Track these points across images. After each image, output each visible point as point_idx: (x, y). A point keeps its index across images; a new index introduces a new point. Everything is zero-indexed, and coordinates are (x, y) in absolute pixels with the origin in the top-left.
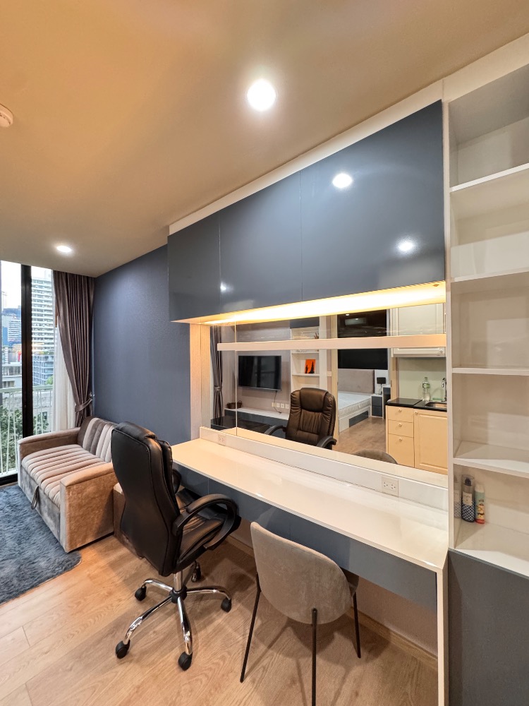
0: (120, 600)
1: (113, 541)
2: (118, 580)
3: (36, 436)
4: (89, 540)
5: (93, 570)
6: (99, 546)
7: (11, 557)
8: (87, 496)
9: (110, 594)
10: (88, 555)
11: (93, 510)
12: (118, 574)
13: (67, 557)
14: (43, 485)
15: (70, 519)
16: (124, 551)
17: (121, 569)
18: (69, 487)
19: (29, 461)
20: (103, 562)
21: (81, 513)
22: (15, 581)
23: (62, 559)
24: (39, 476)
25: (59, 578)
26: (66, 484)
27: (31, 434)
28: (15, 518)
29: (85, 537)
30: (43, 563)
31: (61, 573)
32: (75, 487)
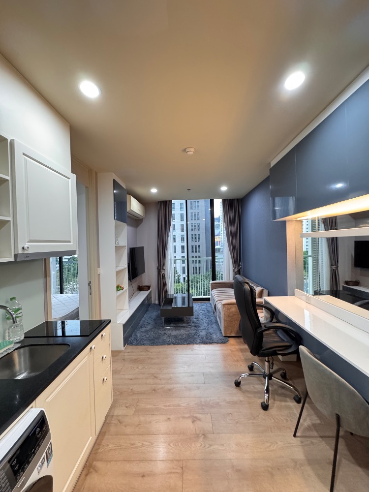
0: (241, 366)
1: (242, 340)
2: (242, 358)
3: (217, 281)
4: (233, 335)
5: (233, 348)
6: (237, 340)
7: (204, 329)
8: (232, 313)
9: (237, 361)
10: (232, 341)
11: (234, 320)
12: (243, 355)
13: (223, 338)
14: (217, 303)
15: (225, 320)
16: (246, 347)
17: (244, 354)
18: (224, 305)
19: (214, 292)
20: (237, 347)
21: (229, 320)
22: (205, 338)
23: (221, 338)
24: (216, 299)
25: (219, 345)
26: (223, 303)
27: (215, 280)
28: (208, 315)
29: (231, 332)
30: (214, 336)
31: (220, 343)
32: (226, 306)
